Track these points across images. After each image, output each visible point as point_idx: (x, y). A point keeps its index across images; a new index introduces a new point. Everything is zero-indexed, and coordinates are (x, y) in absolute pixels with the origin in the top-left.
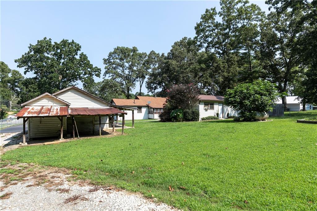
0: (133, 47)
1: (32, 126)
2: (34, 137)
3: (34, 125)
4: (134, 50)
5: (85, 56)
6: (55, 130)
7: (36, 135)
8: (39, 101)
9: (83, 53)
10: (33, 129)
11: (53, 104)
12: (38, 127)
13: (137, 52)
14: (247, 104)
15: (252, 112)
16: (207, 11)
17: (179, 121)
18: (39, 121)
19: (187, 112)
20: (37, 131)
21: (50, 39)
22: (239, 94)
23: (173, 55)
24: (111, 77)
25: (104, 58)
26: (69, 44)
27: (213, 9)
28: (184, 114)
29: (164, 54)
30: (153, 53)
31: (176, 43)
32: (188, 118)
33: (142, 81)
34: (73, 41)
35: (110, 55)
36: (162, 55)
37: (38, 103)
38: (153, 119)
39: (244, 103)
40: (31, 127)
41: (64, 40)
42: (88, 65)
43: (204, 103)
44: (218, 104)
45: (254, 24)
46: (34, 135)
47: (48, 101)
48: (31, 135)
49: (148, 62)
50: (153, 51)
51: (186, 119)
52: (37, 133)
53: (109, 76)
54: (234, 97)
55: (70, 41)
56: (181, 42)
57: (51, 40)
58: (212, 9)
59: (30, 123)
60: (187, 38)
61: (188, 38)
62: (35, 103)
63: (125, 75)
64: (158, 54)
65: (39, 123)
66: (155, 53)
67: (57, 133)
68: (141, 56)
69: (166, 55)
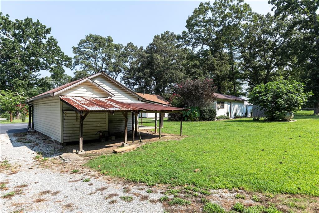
0: (108, 37)
1: (66, 125)
2: (68, 141)
3: (69, 124)
4: (110, 40)
5: (55, 40)
6: (94, 130)
7: (71, 138)
8: (75, 90)
9: (52, 37)
10: (67, 129)
11: (93, 95)
12: (73, 126)
13: (112, 42)
14: (281, 104)
15: (283, 111)
16: (201, 4)
17: (195, 120)
18: (75, 118)
19: (204, 110)
20: (71, 132)
21: (7, 15)
22: (270, 93)
23: (152, 49)
24: (83, 69)
25: (73, 47)
26: (34, 24)
27: (208, 4)
28: (201, 113)
29: (142, 47)
30: (130, 45)
31: (156, 37)
32: (205, 118)
33: (115, 76)
34: (38, 21)
35: (81, 42)
36: (140, 49)
37: (75, 92)
38: (147, 118)
39: (278, 102)
40: (64, 126)
41: (28, 18)
42: (58, 52)
43: (217, 101)
44: (227, 102)
45: (242, 24)
46: (69, 138)
47: (86, 90)
48: (65, 138)
49: (125, 55)
50: (131, 43)
51: (202, 118)
52: (73, 135)
53: (81, 68)
54: (265, 95)
55: (34, 21)
56: (163, 36)
57: (9, 16)
58: (206, 3)
59: (63, 121)
60: (169, 32)
61: (171, 32)
62: (70, 93)
63: (98, 68)
64: (136, 47)
65: (75, 121)
66: (132, 46)
67: (96, 135)
68: (117, 47)
69: (145, 48)
